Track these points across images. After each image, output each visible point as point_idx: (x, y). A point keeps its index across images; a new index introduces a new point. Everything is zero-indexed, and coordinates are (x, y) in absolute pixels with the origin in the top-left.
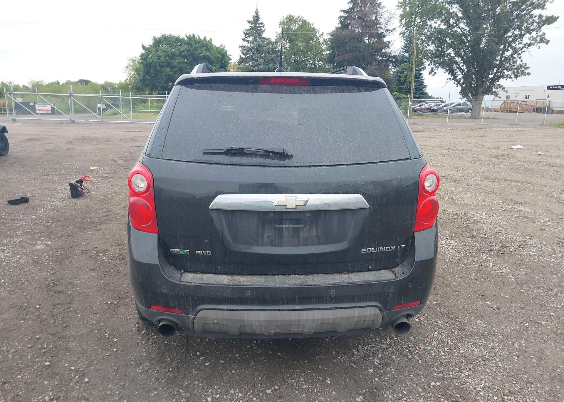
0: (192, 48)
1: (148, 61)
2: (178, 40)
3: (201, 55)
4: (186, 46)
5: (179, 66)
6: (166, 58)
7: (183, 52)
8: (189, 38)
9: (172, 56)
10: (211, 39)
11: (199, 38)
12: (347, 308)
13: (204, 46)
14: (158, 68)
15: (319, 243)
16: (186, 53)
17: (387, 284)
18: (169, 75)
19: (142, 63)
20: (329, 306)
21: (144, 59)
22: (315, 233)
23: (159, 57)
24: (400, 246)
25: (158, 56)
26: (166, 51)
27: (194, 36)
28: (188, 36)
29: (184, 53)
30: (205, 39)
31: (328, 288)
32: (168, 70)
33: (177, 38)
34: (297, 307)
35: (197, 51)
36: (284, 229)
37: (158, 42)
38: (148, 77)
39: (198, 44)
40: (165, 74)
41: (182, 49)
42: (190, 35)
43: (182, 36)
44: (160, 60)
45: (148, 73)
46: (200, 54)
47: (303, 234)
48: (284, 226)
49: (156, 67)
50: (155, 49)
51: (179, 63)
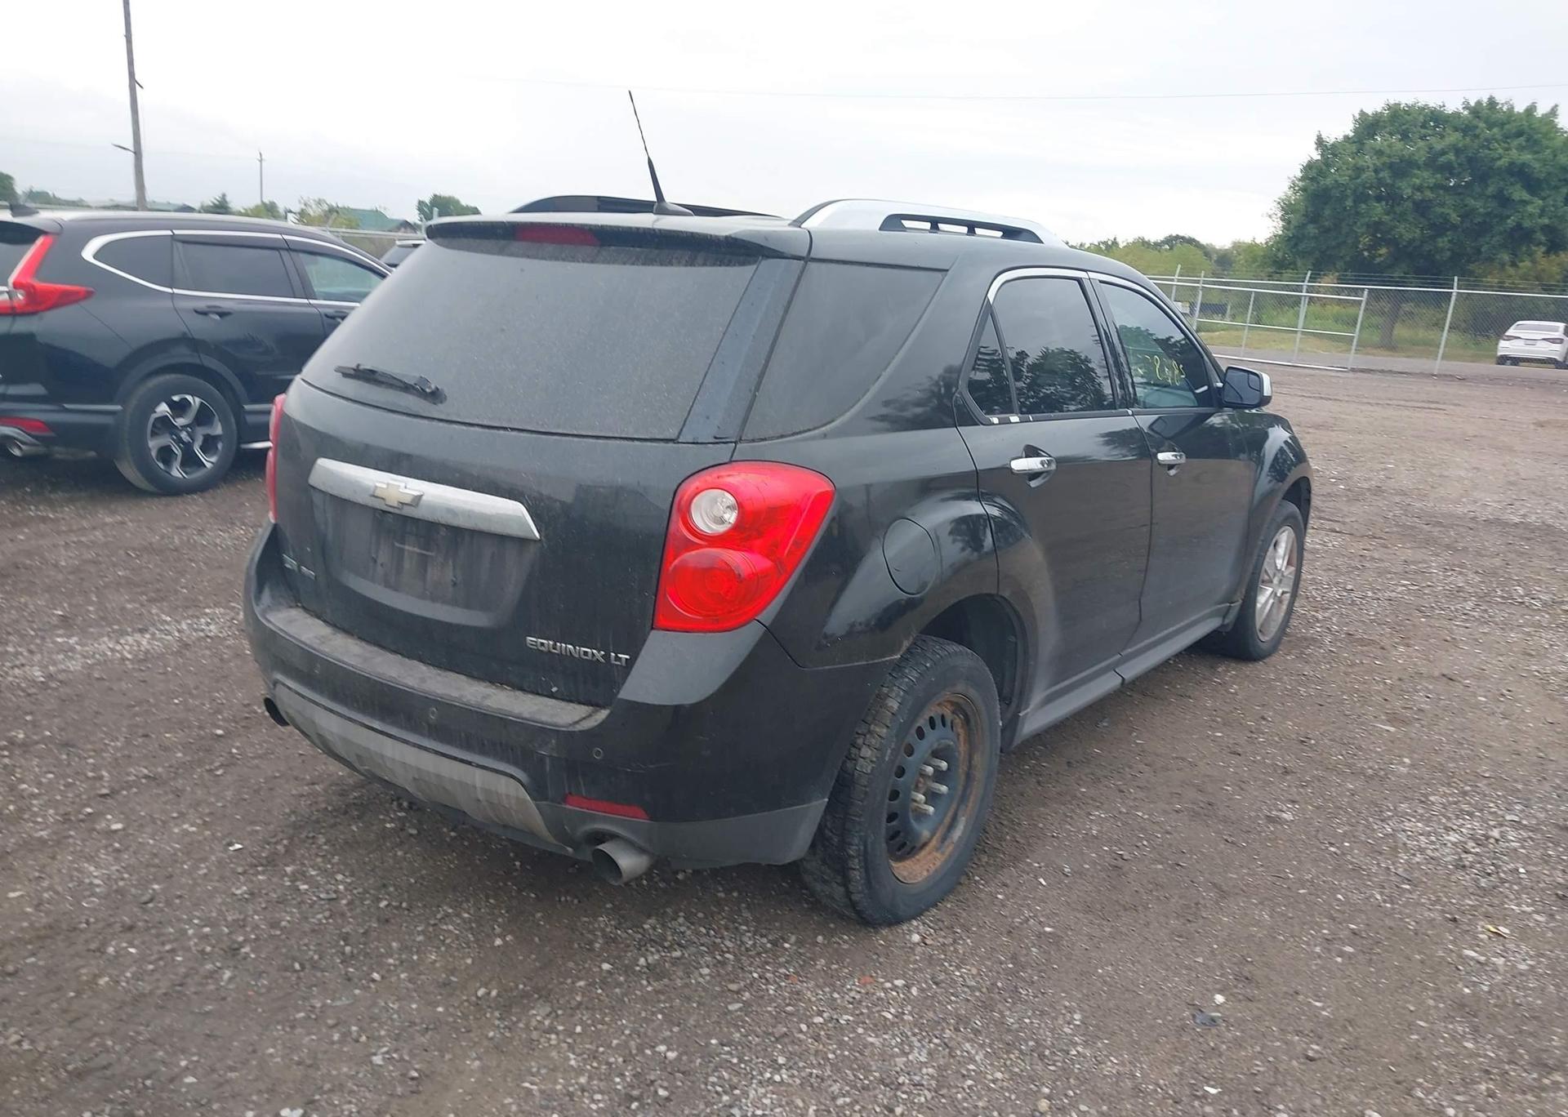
0: (1476, 141)
1: (1322, 183)
2: (1435, 119)
3: (1499, 163)
4: (1458, 135)
5: (1418, 196)
6: (1381, 175)
7: (1443, 153)
8: (1476, 111)
9: (1402, 168)
10: (1554, 112)
11: (1511, 108)
12: (455, 759)
13: (1520, 134)
14: (1349, 203)
15: (454, 602)
16: (1451, 156)
17: (542, 732)
18: (1379, 223)
19: (1304, 189)
20: (426, 743)
21: (1312, 179)
22: (451, 574)
23: (1359, 170)
24: (616, 656)
25: (1358, 168)
26: (1388, 151)
27: (1492, 103)
28: (1472, 104)
29: (1442, 159)
30: (1530, 110)
31: (429, 701)
32: (1379, 208)
33: (1432, 112)
34: (376, 725)
35: (1490, 149)
36: (406, 553)
37: (1368, 126)
38: (1312, 230)
39: (1495, 130)
40: (1367, 220)
41: (1438, 147)
42: (1479, 103)
43: (1453, 105)
44: (1359, 181)
45: (1314, 217)
46: (1500, 158)
47: (433, 573)
48: (407, 547)
49: (1344, 197)
50: (1354, 148)
51: (1419, 189)
